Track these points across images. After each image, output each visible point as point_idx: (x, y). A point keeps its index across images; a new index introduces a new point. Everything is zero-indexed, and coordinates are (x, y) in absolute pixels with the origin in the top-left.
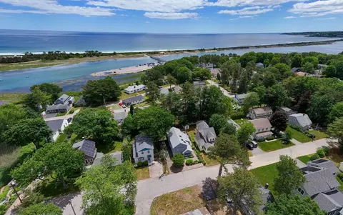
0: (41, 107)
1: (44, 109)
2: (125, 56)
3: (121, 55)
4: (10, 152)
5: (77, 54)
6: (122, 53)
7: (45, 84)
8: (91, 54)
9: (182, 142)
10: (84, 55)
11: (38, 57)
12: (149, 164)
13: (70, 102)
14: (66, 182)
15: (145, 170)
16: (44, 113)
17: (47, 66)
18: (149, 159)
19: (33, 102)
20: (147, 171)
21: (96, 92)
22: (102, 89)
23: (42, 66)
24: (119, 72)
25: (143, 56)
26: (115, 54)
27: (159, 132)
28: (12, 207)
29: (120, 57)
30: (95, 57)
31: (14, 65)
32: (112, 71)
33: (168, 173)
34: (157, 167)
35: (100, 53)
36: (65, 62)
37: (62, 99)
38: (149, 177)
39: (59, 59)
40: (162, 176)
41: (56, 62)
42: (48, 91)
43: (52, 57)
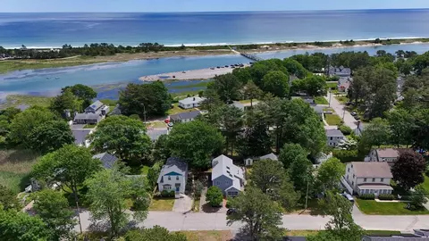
0: (69, 114)
1: (73, 117)
2: (197, 51)
3: (193, 51)
4: (30, 159)
5: (129, 48)
6: (195, 48)
7: (78, 85)
8: (147, 48)
9: (227, 175)
10: (138, 50)
11: (77, 51)
12: (176, 196)
13: (103, 112)
14: (79, 197)
15: (169, 202)
16: (71, 123)
17: (87, 63)
18: (178, 190)
19: (62, 106)
20: (171, 204)
21: (135, 100)
22: (144, 96)
23: (80, 63)
24: (180, 76)
25: (229, 52)
26: (183, 48)
27: (195, 154)
28: (26, 208)
29: (190, 54)
30: (152, 53)
31: (49, 62)
32: (171, 75)
33: (198, 211)
34: (186, 202)
35: (161, 47)
36: (109, 59)
37: (94, 106)
38: (171, 210)
39: (102, 55)
40: (189, 212)
41: (99, 58)
42: (80, 95)
43: (95, 51)
